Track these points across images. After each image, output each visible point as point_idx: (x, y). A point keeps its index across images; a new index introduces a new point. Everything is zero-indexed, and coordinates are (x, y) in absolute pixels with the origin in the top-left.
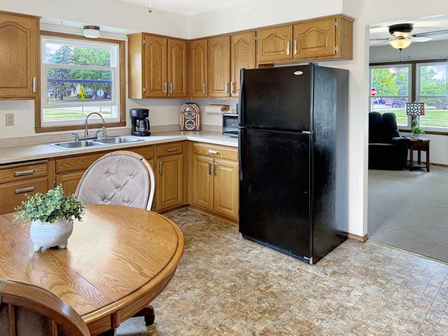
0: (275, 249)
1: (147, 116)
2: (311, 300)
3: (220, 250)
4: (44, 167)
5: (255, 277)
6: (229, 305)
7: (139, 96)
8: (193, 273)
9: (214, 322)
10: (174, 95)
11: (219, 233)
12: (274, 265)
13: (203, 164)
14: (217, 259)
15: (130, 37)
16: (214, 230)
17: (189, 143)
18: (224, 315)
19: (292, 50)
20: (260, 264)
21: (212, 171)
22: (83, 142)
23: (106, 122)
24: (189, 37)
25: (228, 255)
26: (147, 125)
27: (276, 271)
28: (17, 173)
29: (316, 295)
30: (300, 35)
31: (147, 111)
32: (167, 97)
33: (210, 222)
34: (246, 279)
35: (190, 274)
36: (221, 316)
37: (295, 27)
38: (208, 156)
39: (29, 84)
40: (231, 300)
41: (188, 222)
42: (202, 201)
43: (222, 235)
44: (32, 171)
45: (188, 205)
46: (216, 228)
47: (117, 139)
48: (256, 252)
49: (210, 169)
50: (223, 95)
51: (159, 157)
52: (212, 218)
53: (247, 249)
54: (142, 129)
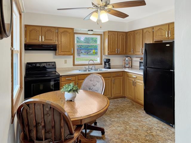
0: (159, 119)
1: (110, 61)
2: (169, 141)
3: (135, 116)
4: (74, 77)
5: (147, 128)
6: (133, 135)
7: (107, 54)
8: (122, 122)
9: (126, 139)
10: (120, 54)
11: (136, 109)
12: (156, 125)
13: (131, 81)
14: (133, 118)
15: (104, 32)
16: (134, 108)
17: (125, 72)
18: (130, 138)
19: (168, 35)
20: (150, 124)
21: (134, 84)
22: (87, 70)
23: (95, 63)
24: (127, 31)
25: (137, 118)
26: (109, 65)
27: (157, 127)
28: (67, 79)
29: (172, 139)
30: (172, 28)
31: (109, 60)
32: (117, 54)
33: (133, 105)
34: (143, 128)
35: (121, 122)
36: (129, 138)
37: (170, 25)
38: (132, 78)
39: (71, 50)
40: (134, 134)
41: (125, 103)
42: (130, 96)
43: (137, 110)
44: (71, 78)
45: (125, 97)
46: (135, 108)
47: (99, 69)
48: (150, 119)
49: (133, 83)
50: (140, 53)
51: (113, 77)
52: (135, 103)
53: (146, 117)
54: (108, 66)
